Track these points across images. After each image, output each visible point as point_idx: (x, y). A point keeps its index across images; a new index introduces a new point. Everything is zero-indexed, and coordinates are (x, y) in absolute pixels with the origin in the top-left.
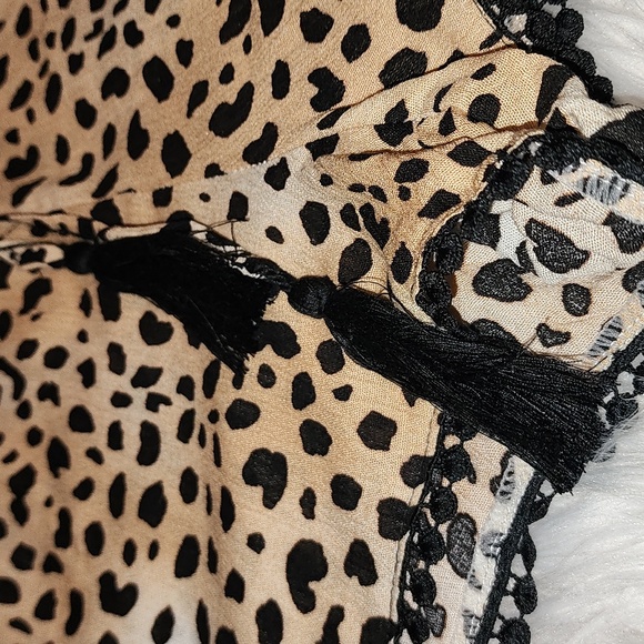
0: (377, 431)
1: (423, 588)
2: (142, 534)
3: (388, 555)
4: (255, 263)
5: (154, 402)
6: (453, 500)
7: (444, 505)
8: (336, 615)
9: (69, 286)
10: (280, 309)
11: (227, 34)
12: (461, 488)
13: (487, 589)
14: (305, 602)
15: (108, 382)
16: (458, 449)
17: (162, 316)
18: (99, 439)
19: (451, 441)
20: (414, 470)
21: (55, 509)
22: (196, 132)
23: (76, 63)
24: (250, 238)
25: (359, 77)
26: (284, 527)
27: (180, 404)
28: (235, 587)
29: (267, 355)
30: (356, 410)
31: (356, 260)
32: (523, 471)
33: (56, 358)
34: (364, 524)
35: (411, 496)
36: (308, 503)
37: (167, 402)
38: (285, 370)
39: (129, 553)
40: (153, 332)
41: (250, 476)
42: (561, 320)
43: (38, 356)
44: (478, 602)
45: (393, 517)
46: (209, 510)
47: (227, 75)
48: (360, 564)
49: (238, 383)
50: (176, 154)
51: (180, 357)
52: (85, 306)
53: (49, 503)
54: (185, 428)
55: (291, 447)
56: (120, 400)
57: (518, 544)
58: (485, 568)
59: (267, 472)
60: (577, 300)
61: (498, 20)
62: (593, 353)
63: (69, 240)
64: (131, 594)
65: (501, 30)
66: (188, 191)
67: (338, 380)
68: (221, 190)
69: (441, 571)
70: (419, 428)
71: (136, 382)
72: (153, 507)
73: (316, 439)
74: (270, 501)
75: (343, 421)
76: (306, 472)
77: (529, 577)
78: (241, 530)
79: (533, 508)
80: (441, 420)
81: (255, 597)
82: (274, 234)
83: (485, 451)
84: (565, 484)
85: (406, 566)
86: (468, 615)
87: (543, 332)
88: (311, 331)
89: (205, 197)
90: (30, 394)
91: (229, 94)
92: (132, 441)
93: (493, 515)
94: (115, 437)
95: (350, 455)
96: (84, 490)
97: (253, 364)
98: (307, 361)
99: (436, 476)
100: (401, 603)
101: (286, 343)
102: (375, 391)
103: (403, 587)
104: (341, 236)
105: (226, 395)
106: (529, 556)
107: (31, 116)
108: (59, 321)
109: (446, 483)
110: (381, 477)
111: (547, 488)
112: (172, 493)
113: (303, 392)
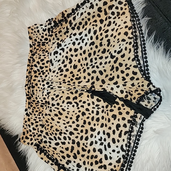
0: (128, 113)
1: (132, 128)
2: (96, 123)
3: (128, 125)
4: (115, 95)
5: (98, 108)
7: (135, 120)
8: (122, 131)
9: (85, 94)
10: (117, 100)
11: (111, 70)
12: (136, 119)
13: (138, 128)
14: (118, 130)
15: (92, 106)
16: (136, 115)
17: (100, 99)
18: (90, 112)
19: (135, 114)
20: (131, 117)
22: (106, 80)
23: (88, 68)
24: (114, 92)
25: (128, 79)
26: (116, 122)
27: (102, 109)
28: (110, 128)
29: (115, 105)
30: (126, 111)
31: (126, 96)
32: (143, 117)
33: (84, 102)
34: (126, 122)
35: (131, 119)
36: (119, 120)
37: (100, 108)
38: (117, 106)
39: (95, 125)
40: (98, 100)
41: (112, 117)
42: (147, 104)
43: (82, 102)
44: (137, 129)
45: (129, 121)
46: (106, 120)
47: (111, 75)
48: (125, 126)
49: (111, 107)
50: (103, 82)
51: (102, 103)
52: (88, 96)
53: (82, 119)
54: (103, 111)
55: (117, 114)
56: (94, 108)
57: (142, 124)
58: (138, 126)
59: (114, 117)
60: (149, 102)
61: (143, 76)
62: (150, 107)
63: (88, 89)
64: (95, 129)
65: (143, 77)
66: (105, 86)
67: (124, 108)
68: (110, 87)
69: (134, 126)
70: (132, 113)
71: (96, 106)
72: (98, 120)
73: (120, 113)
74: (115, 119)
75: (124, 112)
76: (119, 117)
77: (143, 127)
78: (111, 122)
79: (143, 121)
80: (134, 112)
81: (112, 129)
82: (117, 92)
83: (139, 115)
84: (147, 118)
85: (130, 126)
86: (136, 130)
87: (146, 105)
88: (121, 103)
89: (107, 87)
90: (79, 106)
91: (111, 77)
92: (95, 112)
93: (139, 121)
94: (93, 112)
95: (124, 115)
96: (88, 118)
97: (113, 105)
98: (120, 106)
99: (133, 118)
100: (129, 130)
101: (118, 103)
102: (128, 109)
103: (130, 128)
104: (125, 94)
105: (109, 108)
107: (80, 73)
108: (84, 97)
109: (135, 118)
110: (128, 117)
111: (145, 119)
112: (100, 118)
113: (119, 109)
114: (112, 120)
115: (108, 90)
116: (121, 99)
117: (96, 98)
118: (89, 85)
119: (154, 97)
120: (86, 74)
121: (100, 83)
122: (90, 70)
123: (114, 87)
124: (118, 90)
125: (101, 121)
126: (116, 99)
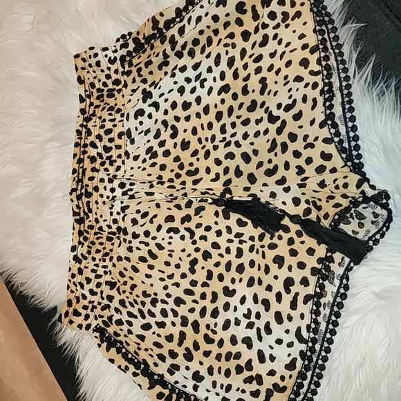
0: (311, 251)
1: (322, 287)
2: (237, 276)
3: (313, 280)
4: (281, 210)
5: (241, 242)
6: (330, 267)
7: (328, 268)
8: (297, 294)
9: (211, 209)
10: (286, 221)
11: (270, 150)
12: (331, 265)
13: (337, 286)
14: (288, 291)
15: (225, 236)
16: (331, 256)
17: (245, 219)
18: (223, 251)
19: (329, 254)
20: (320, 261)
21: (206, 270)
22: (259, 174)
23: (216, 148)
24: (277, 203)
25: (310, 170)
26: (284, 274)
27: (250, 243)
28: (269, 288)
29: (281, 232)
30: (306, 247)
31: (308, 212)
32: (347, 260)
33: (208, 229)
34: (307, 273)
35: (319, 266)
36: (290, 268)
37: (246, 242)
38: (286, 236)
39: (233, 281)
40: (241, 223)
41: (275, 261)
42: (357, 229)
43: (203, 227)
44: (335, 290)
45: (314, 271)
46: (259, 270)
47: (270, 161)
48: (305, 282)
49: (271, 238)
50: (252, 178)
51: (250, 230)
52: (217, 214)
53: (203, 268)
54: (252, 249)
55: (286, 255)
56: (230, 241)
57: (345, 276)
58: (337, 282)
59: (279, 261)
60: (361, 225)
61: (345, 162)
62: (364, 236)
63: (216, 198)
64: (234, 291)
65: (346, 165)
66: (255, 189)
67: (302, 239)
68: (267, 191)
69: (326, 283)
70: (321, 251)
71: (235, 236)
72: (240, 268)
73: (294, 253)
74: (280, 267)
75: (302, 249)
76: (290, 261)
77: (347, 284)
78: (272, 274)
79: (349, 269)
80: (327, 249)
81: (275, 291)
82: (284, 203)
83: (338, 256)
84: (357, 263)
85: (318, 282)
86: (333, 292)
87: (353, 231)
88: (294, 228)
89: (262, 191)
90: (196, 237)
91: (271, 166)
92: (234, 252)
93: (338, 270)
94: (228, 251)
95: (303, 256)
96: (217, 264)
97: (277, 234)
98: (292, 234)
99: (325, 262)
100: (315, 291)
101: (287, 230)
102: (311, 242)
103: (316, 287)
104: (303, 206)
105: (267, 241)
106: (348, 279)
107: (198, 160)
108: (208, 217)
109: (327, 263)
110: (312, 262)
111: (352, 265)
112: (247, 266)
113: (291, 241)
114: (274, 268)
115: (264, 198)
116: (294, 219)
117: (234, 217)
118: (218, 187)
119: (373, 213)
120: (210, 162)
121: (244, 182)
122: (221, 153)
123: (279, 189)
124: (288, 198)
125: (249, 272)
126: (282, 218)
